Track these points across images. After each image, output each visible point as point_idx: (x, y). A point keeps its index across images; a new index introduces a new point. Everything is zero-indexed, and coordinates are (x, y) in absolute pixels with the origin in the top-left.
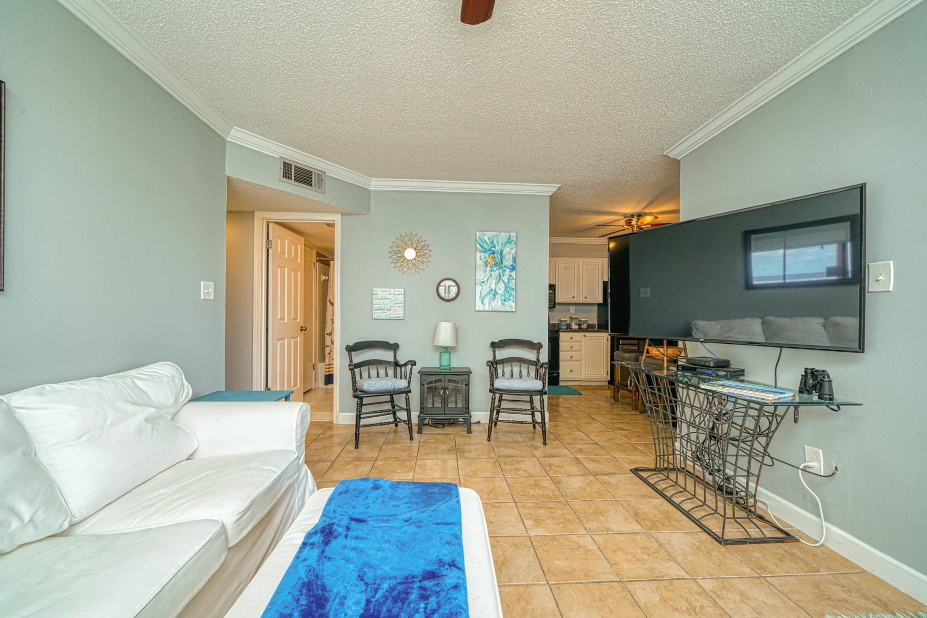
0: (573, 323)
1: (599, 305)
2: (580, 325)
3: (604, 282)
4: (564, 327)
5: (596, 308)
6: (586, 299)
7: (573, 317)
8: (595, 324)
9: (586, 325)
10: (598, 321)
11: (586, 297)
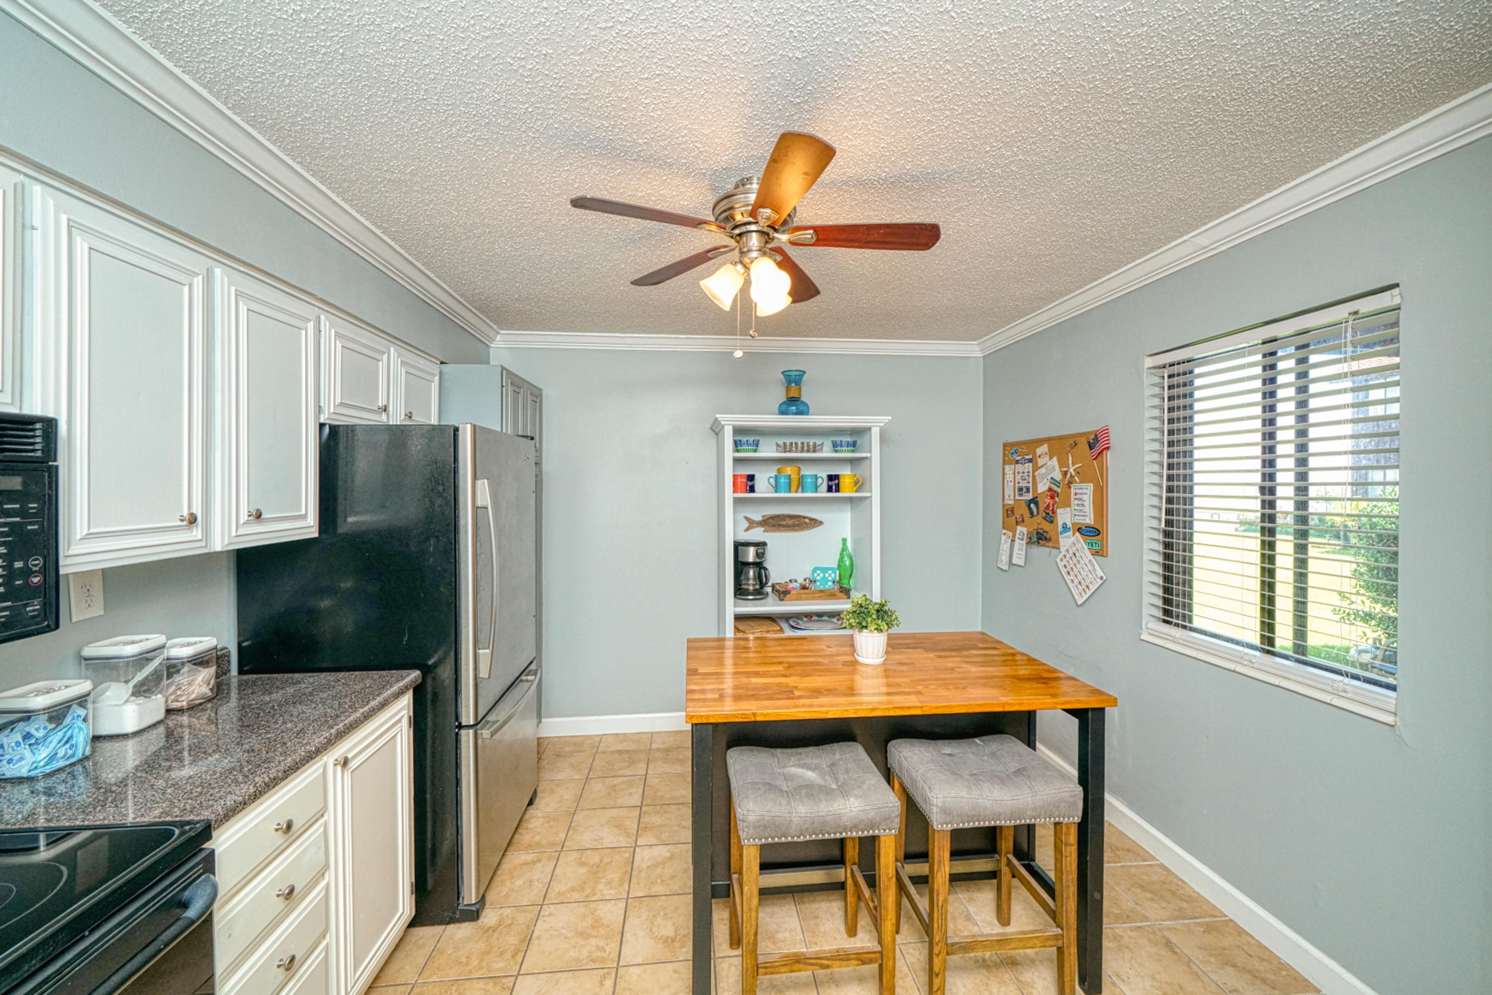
3: (322, 428)
6: (262, 526)
11: (259, 516)
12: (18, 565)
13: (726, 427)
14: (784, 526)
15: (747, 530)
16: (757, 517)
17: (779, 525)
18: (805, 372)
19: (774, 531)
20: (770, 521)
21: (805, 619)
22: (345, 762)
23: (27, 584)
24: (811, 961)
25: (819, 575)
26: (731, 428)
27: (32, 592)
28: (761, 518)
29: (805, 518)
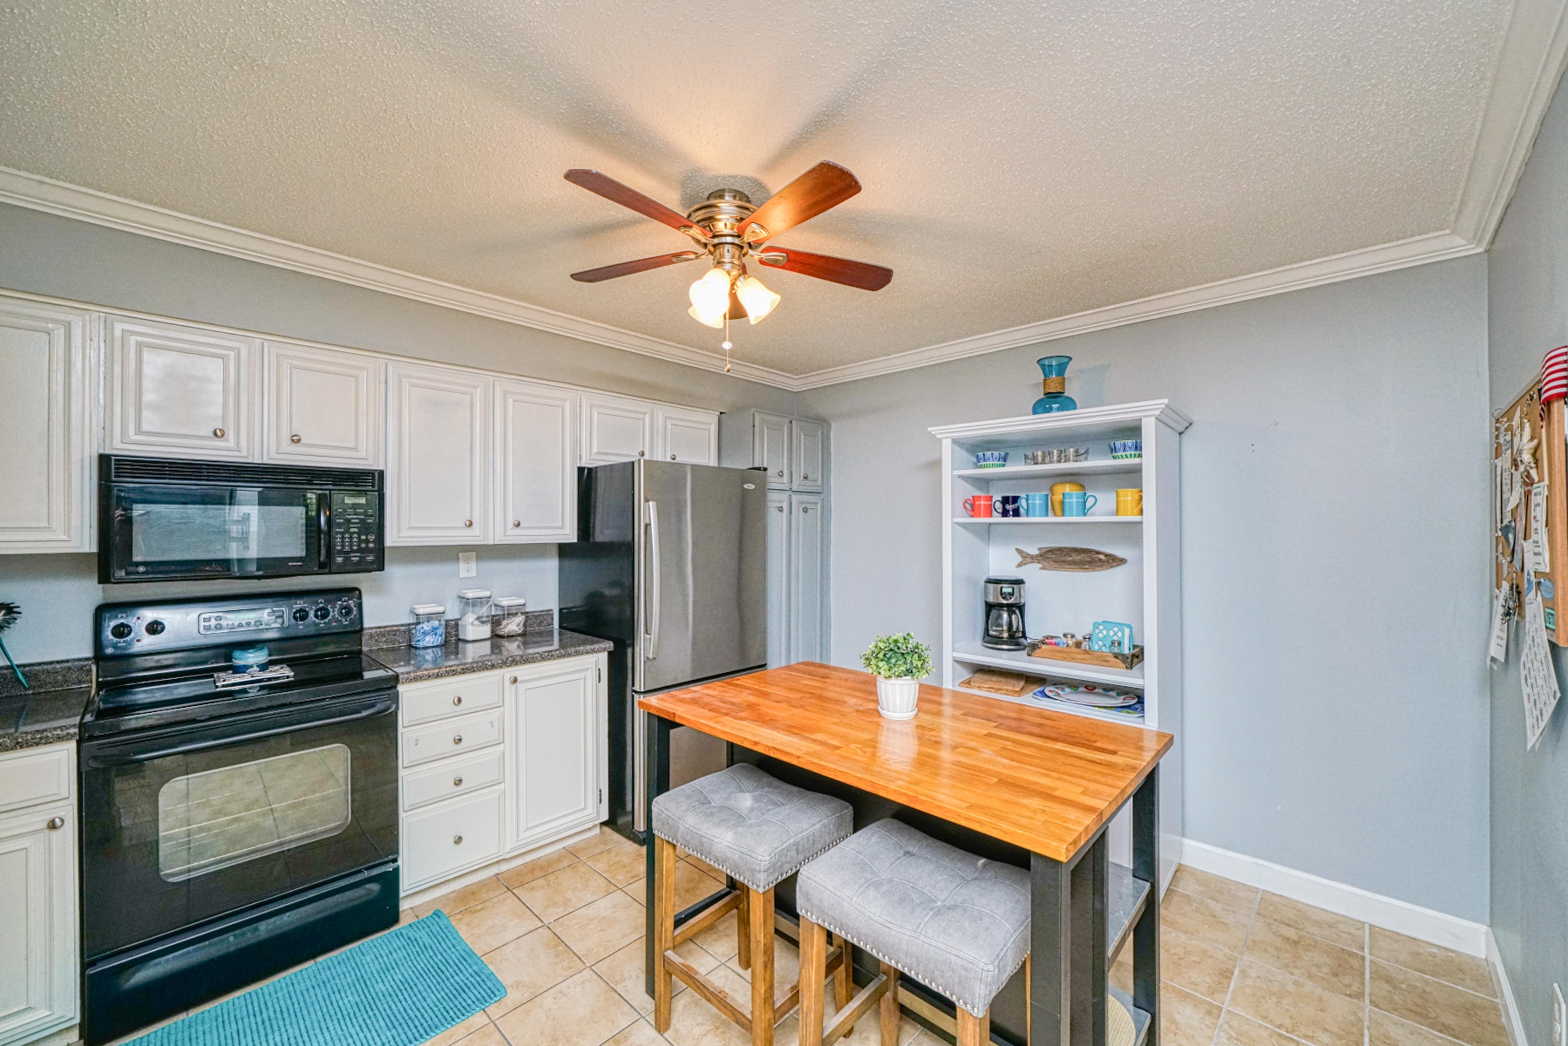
0: (470, 618)
1: (564, 551)
2: (496, 622)
3: (581, 470)
4: (429, 640)
5: (552, 565)
6: (518, 531)
7: (470, 594)
8: (549, 613)
9: (520, 619)
10: (562, 596)
11: (518, 525)
12: (363, 537)
13: (944, 441)
14: (1070, 563)
15: (1020, 565)
16: (1034, 551)
17: (1063, 562)
18: (1070, 359)
19: (1056, 569)
20: (1049, 555)
21: (1068, 690)
22: (515, 680)
23: (367, 547)
24: (706, 992)
25: (1101, 632)
26: (950, 441)
27: (369, 551)
28: (1037, 552)
29: (1098, 553)
